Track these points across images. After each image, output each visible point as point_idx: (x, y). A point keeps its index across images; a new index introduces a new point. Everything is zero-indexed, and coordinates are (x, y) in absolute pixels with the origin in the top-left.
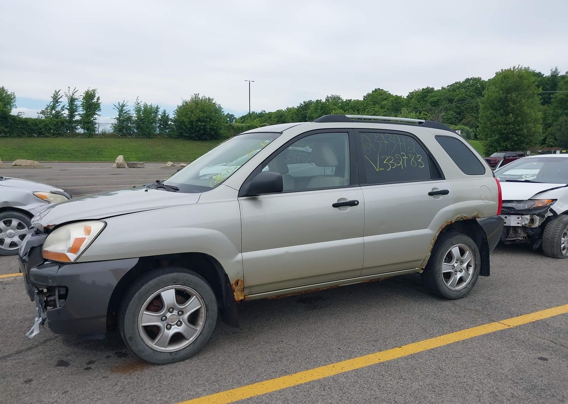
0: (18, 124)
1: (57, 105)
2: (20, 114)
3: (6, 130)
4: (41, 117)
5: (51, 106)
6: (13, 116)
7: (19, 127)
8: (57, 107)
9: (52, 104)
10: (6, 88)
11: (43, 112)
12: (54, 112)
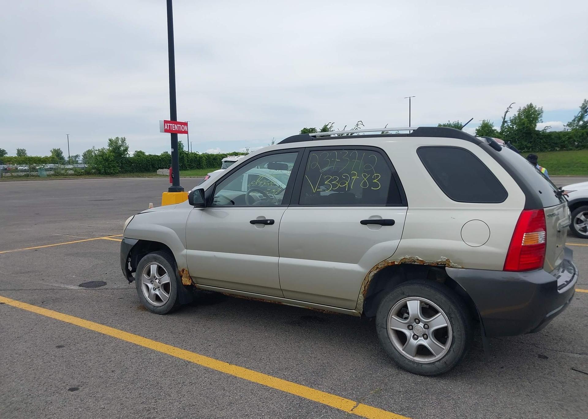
0: (541, 139)
1: (586, 114)
2: (547, 128)
3: (529, 145)
4: (568, 130)
5: (579, 116)
6: (538, 131)
7: (542, 141)
8: (585, 117)
9: (580, 115)
10: (534, 105)
11: (569, 125)
12: (581, 123)
